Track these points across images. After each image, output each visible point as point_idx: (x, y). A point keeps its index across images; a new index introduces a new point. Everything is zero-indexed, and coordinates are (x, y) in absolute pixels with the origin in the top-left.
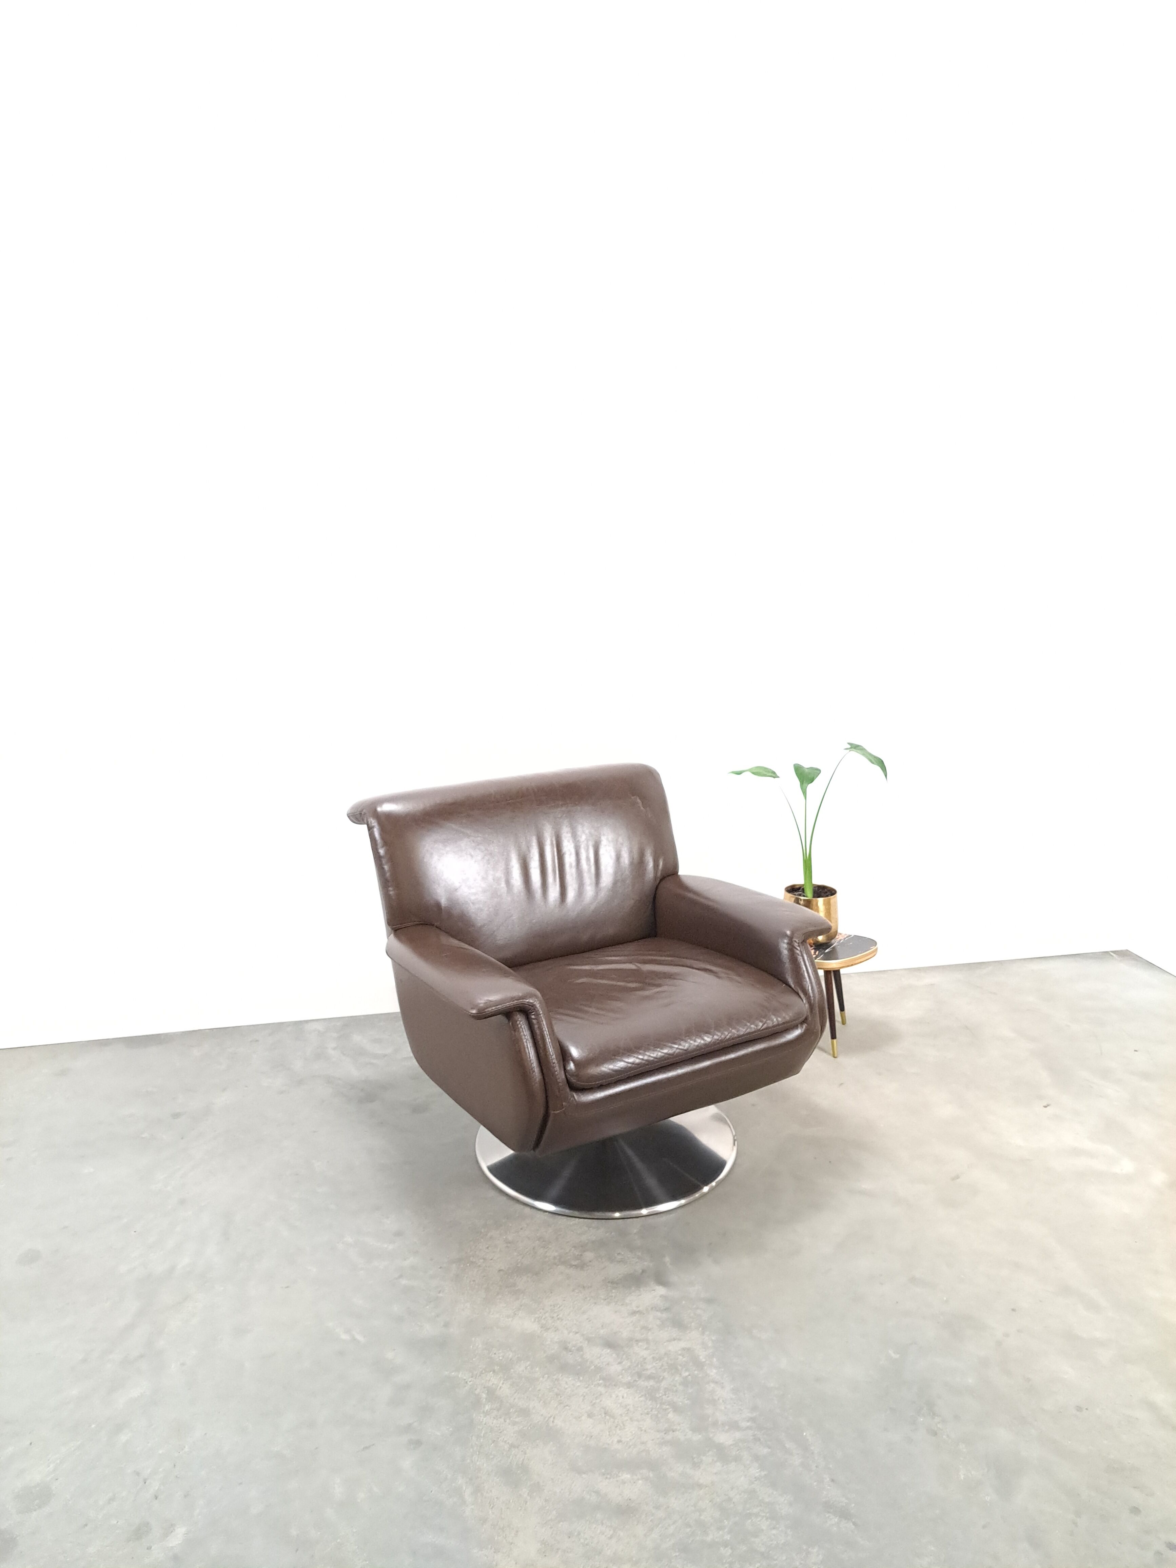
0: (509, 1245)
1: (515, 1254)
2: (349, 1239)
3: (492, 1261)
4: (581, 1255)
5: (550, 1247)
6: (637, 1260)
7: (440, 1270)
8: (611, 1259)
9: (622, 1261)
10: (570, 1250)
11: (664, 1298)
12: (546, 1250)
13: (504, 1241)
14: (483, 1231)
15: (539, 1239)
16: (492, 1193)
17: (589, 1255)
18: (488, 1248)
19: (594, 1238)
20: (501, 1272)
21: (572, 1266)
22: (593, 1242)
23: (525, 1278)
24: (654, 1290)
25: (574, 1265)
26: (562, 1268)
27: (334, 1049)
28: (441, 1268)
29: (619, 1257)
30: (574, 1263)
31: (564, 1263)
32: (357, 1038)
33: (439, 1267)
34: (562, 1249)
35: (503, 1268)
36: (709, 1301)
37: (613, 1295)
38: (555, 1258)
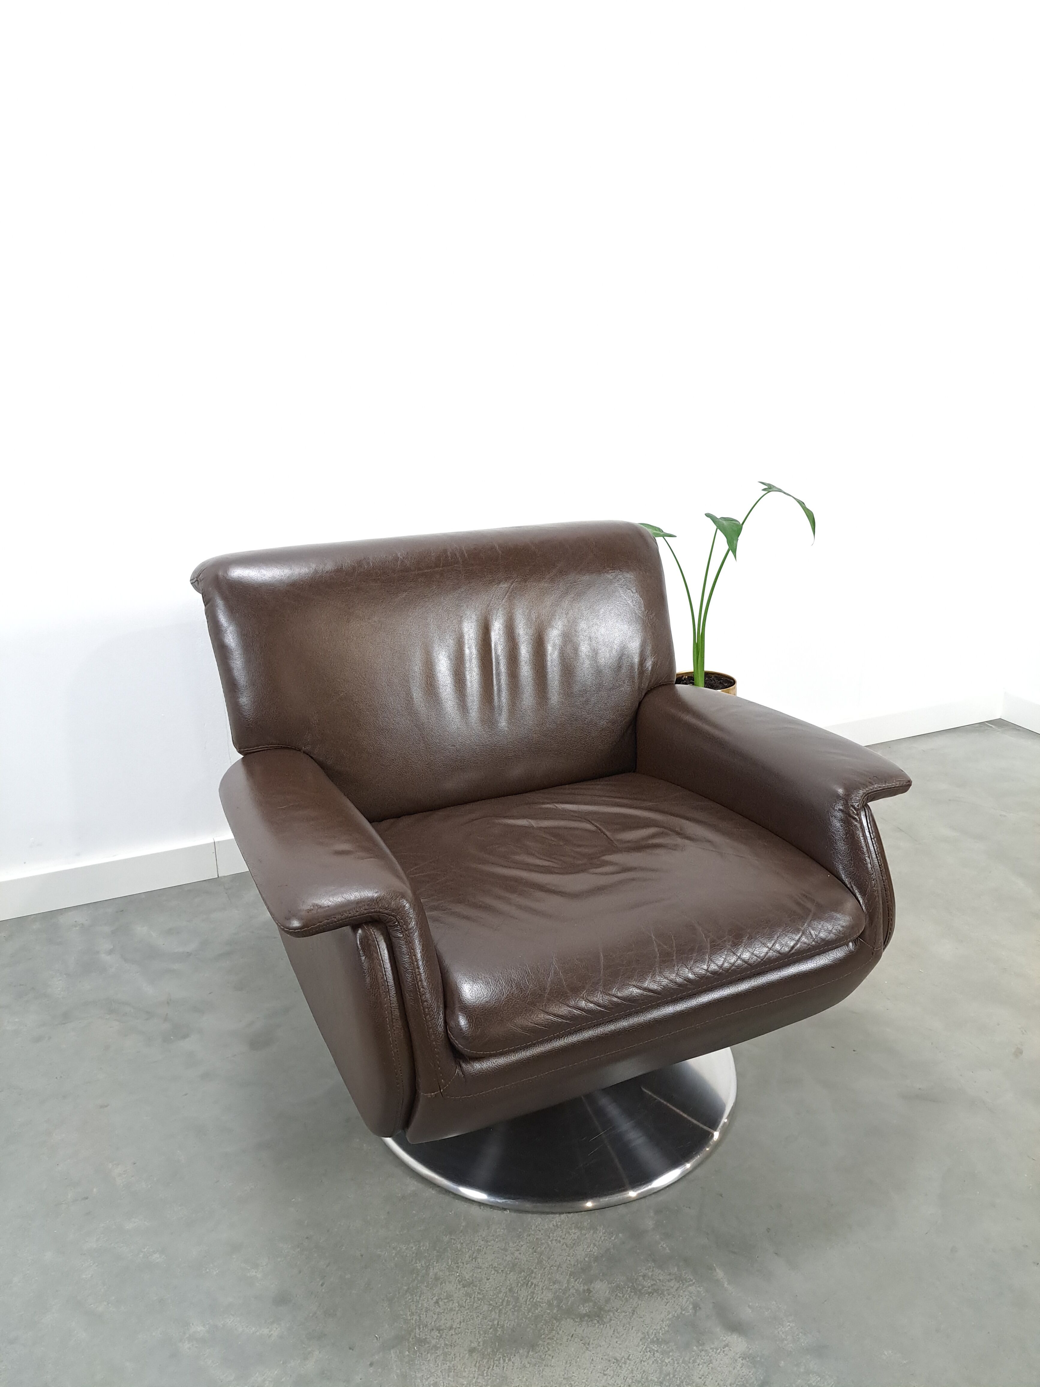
0: (469, 1290)
1: (485, 1308)
2: (199, 1328)
3: (452, 1332)
4: (589, 1291)
5: (535, 1281)
6: (677, 1285)
7: (371, 1370)
8: (638, 1292)
9: (656, 1292)
10: (568, 1282)
11: (749, 1358)
12: (530, 1290)
13: (460, 1282)
14: (418, 1266)
15: (513, 1267)
16: (413, 1185)
17: (601, 1288)
18: (437, 1302)
19: (595, 1251)
20: (475, 1355)
21: (582, 1317)
22: (596, 1259)
23: (516, 1359)
24: (727, 1345)
25: (585, 1315)
26: (568, 1325)
27: (110, 952)
28: (371, 1365)
29: (648, 1283)
30: (584, 1309)
31: (569, 1312)
32: (141, 930)
33: (369, 1363)
34: (554, 1283)
35: (474, 1345)
36: (819, 1351)
37: (670, 1369)
38: (550, 1304)
